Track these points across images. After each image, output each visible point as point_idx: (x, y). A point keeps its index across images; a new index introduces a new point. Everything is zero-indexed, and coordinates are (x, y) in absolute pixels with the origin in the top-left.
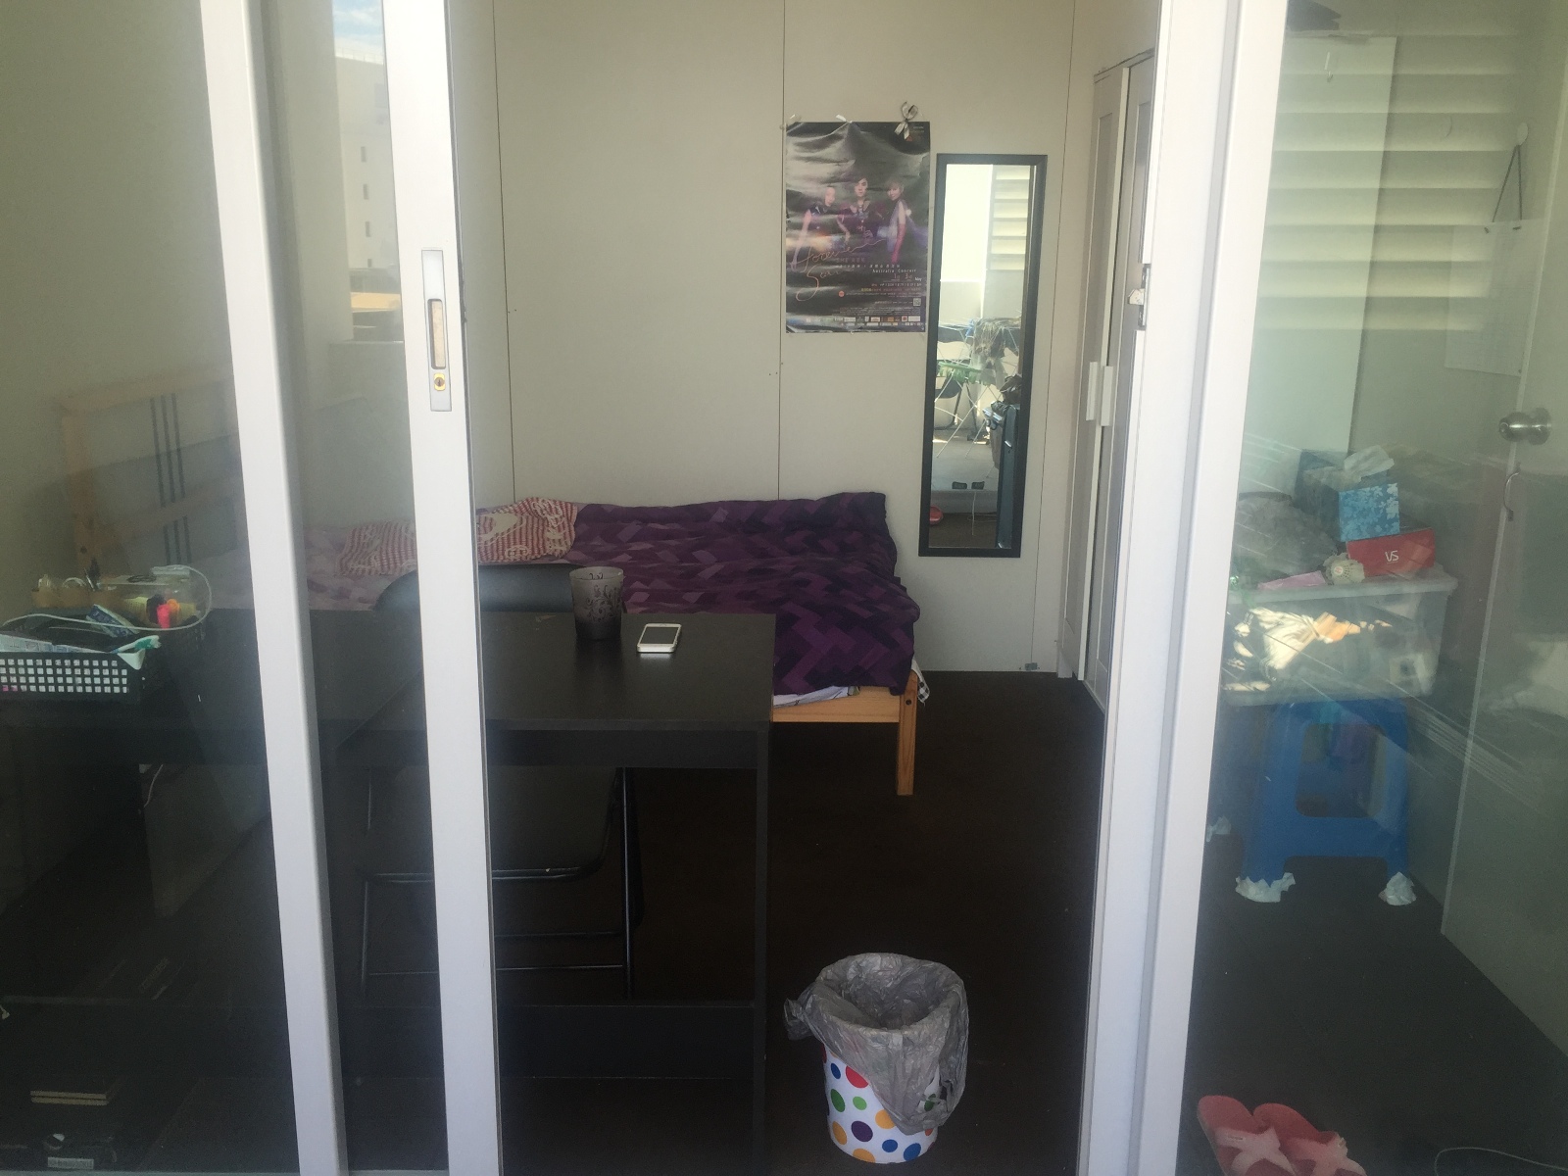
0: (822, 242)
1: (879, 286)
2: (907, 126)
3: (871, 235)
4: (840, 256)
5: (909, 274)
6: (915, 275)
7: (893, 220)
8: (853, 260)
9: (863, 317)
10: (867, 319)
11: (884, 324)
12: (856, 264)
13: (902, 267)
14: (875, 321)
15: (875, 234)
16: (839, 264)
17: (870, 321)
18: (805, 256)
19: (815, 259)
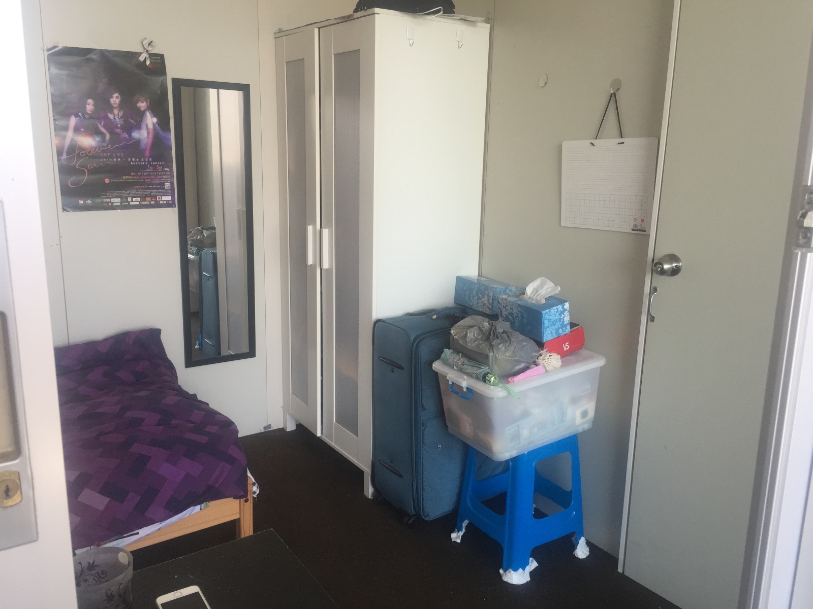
0: (88, 142)
1: (137, 175)
2: (148, 56)
3: (127, 136)
4: (103, 151)
5: (160, 165)
6: (163, 166)
7: (144, 126)
8: (114, 155)
9: (127, 198)
10: (130, 199)
11: (145, 203)
12: (117, 158)
13: (153, 161)
14: (136, 201)
15: (130, 135)
16: (103, 158)
17: (132, 201)
18: (74, 150)
19: (83, 154)
